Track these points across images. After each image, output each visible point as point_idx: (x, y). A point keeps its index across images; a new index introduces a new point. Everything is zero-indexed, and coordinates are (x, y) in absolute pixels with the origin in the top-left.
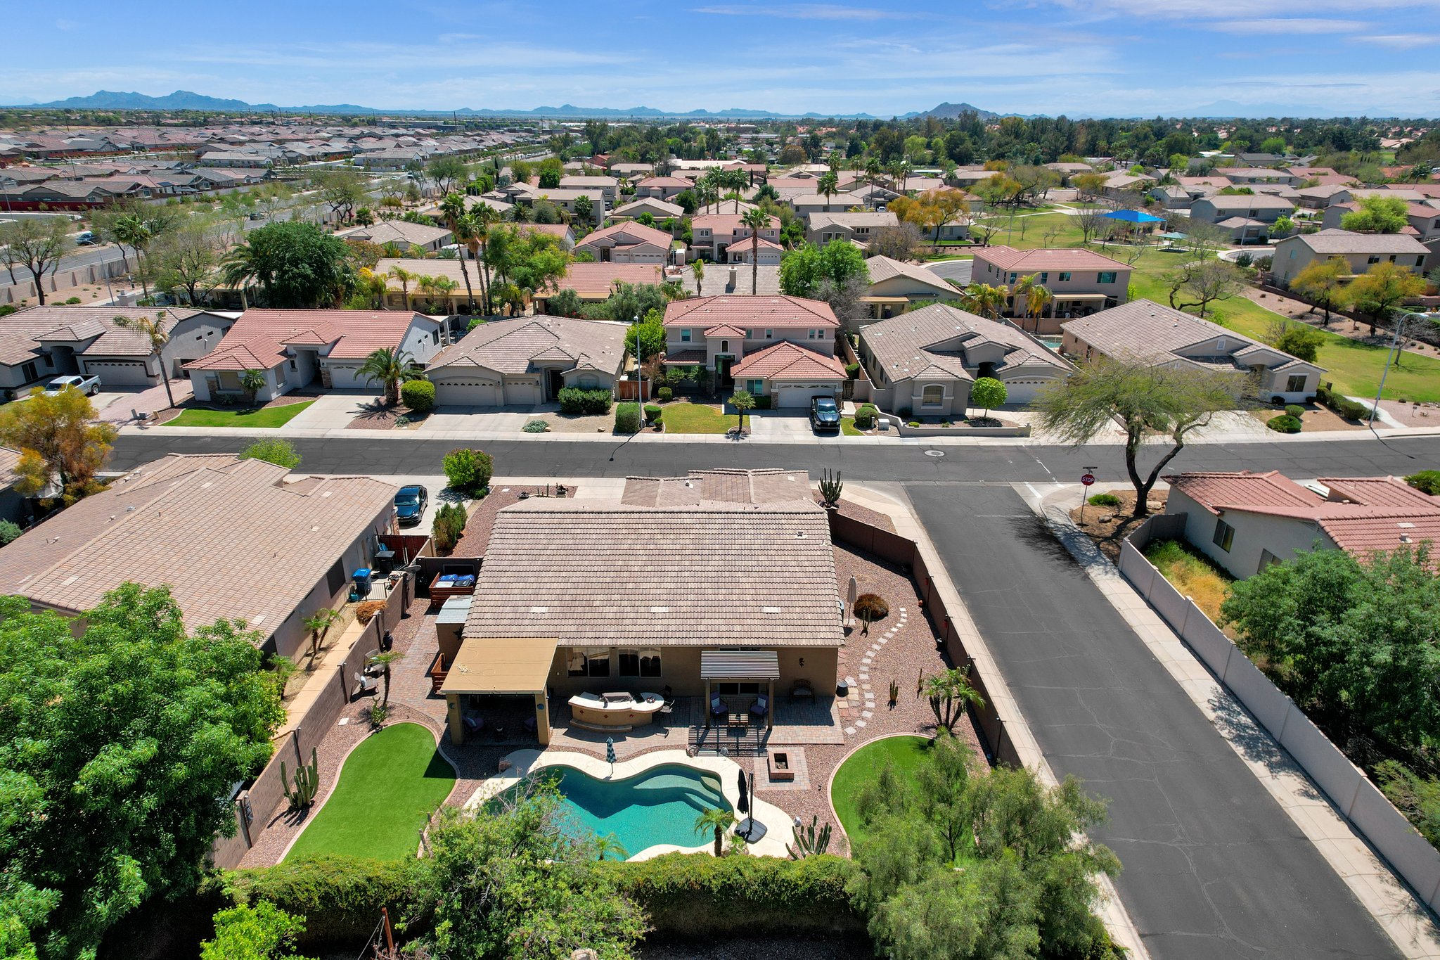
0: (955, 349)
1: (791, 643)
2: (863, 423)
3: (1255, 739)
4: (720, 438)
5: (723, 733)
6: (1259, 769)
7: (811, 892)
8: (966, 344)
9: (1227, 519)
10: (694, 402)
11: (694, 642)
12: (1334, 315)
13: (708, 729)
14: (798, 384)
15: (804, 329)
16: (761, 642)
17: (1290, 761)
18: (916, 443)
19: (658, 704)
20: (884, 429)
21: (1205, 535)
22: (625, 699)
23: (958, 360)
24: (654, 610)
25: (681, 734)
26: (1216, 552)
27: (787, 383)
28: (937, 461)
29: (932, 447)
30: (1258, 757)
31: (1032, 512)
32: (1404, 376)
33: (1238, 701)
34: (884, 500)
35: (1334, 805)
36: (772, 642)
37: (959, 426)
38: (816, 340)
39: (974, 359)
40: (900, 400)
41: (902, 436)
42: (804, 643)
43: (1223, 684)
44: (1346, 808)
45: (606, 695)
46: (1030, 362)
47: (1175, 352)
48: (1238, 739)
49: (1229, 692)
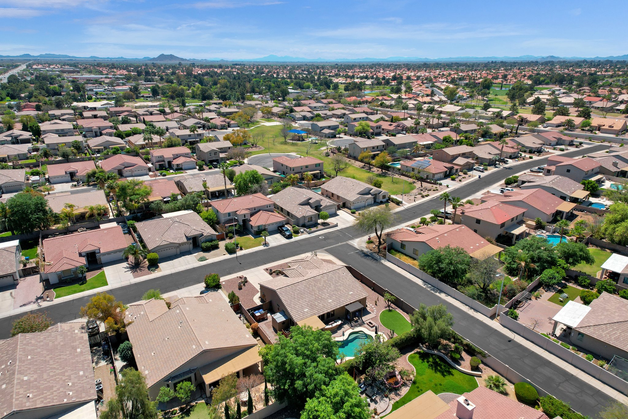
0: (307, 203)
1: (360, 299)
2: (297, 232)
3: (433, 289)
4: (261, 248)
5: (354, 323)
6: (437, 294)
7: (407, 339)
8: (310, 201)
9: (403, 243)
10: (241, 236)
11: (342, 305)
12: (371, 166)
13: (350, 323)
14: (272, 224)
15: (265, 205)
16: (354, 301)
17: (441, 291)
18: (314, 235)
19: (339, 322)
20: (303, 232)
21: (399, 247)
22: (334, 323)
23: (309, 206)
24: (329, 301)
25: (346, 326)
26: (402, 250)
27: (269, 225)
28: (325, 239)
29: (319, 236)
30: (436, 292)
31: (358, 250)
32: (396, 185)
33: (426, 282)
34: (324, 256)
35: (451, 296)
36: (356, 300)
37: (320, 227)
38: (269, 208)
39: (314, 206)
40: (301, 223)
41: (309, 234)
42: (362, 298)
43: (422, 280)
44: (453, 296)
45: (330, 323)
46: (328, 204)
47: (358, 194)
48: (431, 290)
49: (424, 281)
